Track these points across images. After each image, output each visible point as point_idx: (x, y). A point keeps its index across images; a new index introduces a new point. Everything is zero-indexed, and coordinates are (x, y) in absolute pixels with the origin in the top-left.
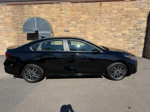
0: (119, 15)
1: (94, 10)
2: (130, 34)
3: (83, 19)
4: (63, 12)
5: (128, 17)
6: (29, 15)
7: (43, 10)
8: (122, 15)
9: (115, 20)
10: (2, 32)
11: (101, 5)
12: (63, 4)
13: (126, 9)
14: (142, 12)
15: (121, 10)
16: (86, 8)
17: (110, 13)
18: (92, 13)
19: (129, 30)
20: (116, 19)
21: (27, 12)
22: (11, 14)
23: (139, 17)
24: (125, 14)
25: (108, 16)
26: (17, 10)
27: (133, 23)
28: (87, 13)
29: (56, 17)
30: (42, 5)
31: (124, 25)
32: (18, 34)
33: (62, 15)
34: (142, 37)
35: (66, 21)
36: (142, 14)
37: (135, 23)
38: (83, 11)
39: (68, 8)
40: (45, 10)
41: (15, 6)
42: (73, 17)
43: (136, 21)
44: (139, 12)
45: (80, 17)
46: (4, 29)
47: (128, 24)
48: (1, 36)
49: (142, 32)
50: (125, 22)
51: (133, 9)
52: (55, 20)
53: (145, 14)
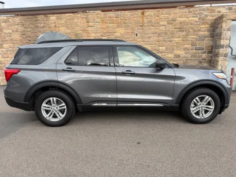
0: (171, 28)
1: (133, 21)
2: (187, 55)
3: (118, 35)
4: (90, 24)
5: (183, 31)
6: (44, 29)
7: (63, 22)
8: (175, 28)
9: (163, 35)
10: (9, 52)
11: (143, 13)
12: (90, 14)
13: (178, 19)
14: (203, 24)
15: (173, 20)
16: (122, 18)
17: (157, 25)
18: (131, 25)
19: (185, 49)
20: (166, 34)
21: (42, 25)
22: (20, 28)
23: (199, 30)
24: (178, 26)
25: (153, 29)
26: (29, 22)
27: (190, 39)
28: (124, 25)
29: (80, 32)
30: (62, 15)
31: (177, 43)
33: (90, 29)
34: (205, 60)
36: (203, 26)
37: (193, 39)
38: (118, 23)
39: (98, 18)
40: (65, 22)
41: (26, 17)
42: (104, 32)
43: (194, 37)
44: (198, 23)
45: (113, 31)
46: (10, 49)
47: (183, 41)
48: (7, 59)
49: (205, 53)
50: (179, 37)
51: (190, 19)
52: (80, 35)
53: (207, 26)
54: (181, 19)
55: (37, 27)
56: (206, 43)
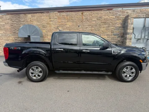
0: (99, 22)
1: (77, 18)
2: (109, 39)
3: (68, 26)
4: (51, 20)
5: (106, 24)
6: (24, 22)
7: (36, 18)
8: (101, 23)
9: (94, 26)
10: (3, 36)
11: (82, 14)
12: (51, 13)
13: (104, 17)
15: (100, 18)
16: (70, 16)
17: (91, 20)
18: (75, 21)
19: (107, 35)
20: (96, 26)
21: (23, 20)
22: (10, 22)
23: (116, 24)
24: (103, 21)
25: (88, 23)
26: (15, 18)
27: (110, 29)
28: (71, 20)
29: (45, 24)
30: (35, 14)
31: (103, 31)
32: (16, 38)
33: (51, 22)
34: (119, 41)
35: (54, 27)
36: (118, 21)
37: (112, 29)
38: (68, 19)
39: (56, 16)
40: (37, 18)
41: (13, 15)
42: (60, 24)
43: (113, 27)
44: (115, 19)
45: (65, 24)
46: (4, 34)
47: (106, 30)
48: (2, 40)
49: (119, 37)
50: (104, 28)
51: (110, 17)
52: (45, 26)
53: (120, 21)
54: (105, 17)
55: (19, 21)
56: (120, 31)
